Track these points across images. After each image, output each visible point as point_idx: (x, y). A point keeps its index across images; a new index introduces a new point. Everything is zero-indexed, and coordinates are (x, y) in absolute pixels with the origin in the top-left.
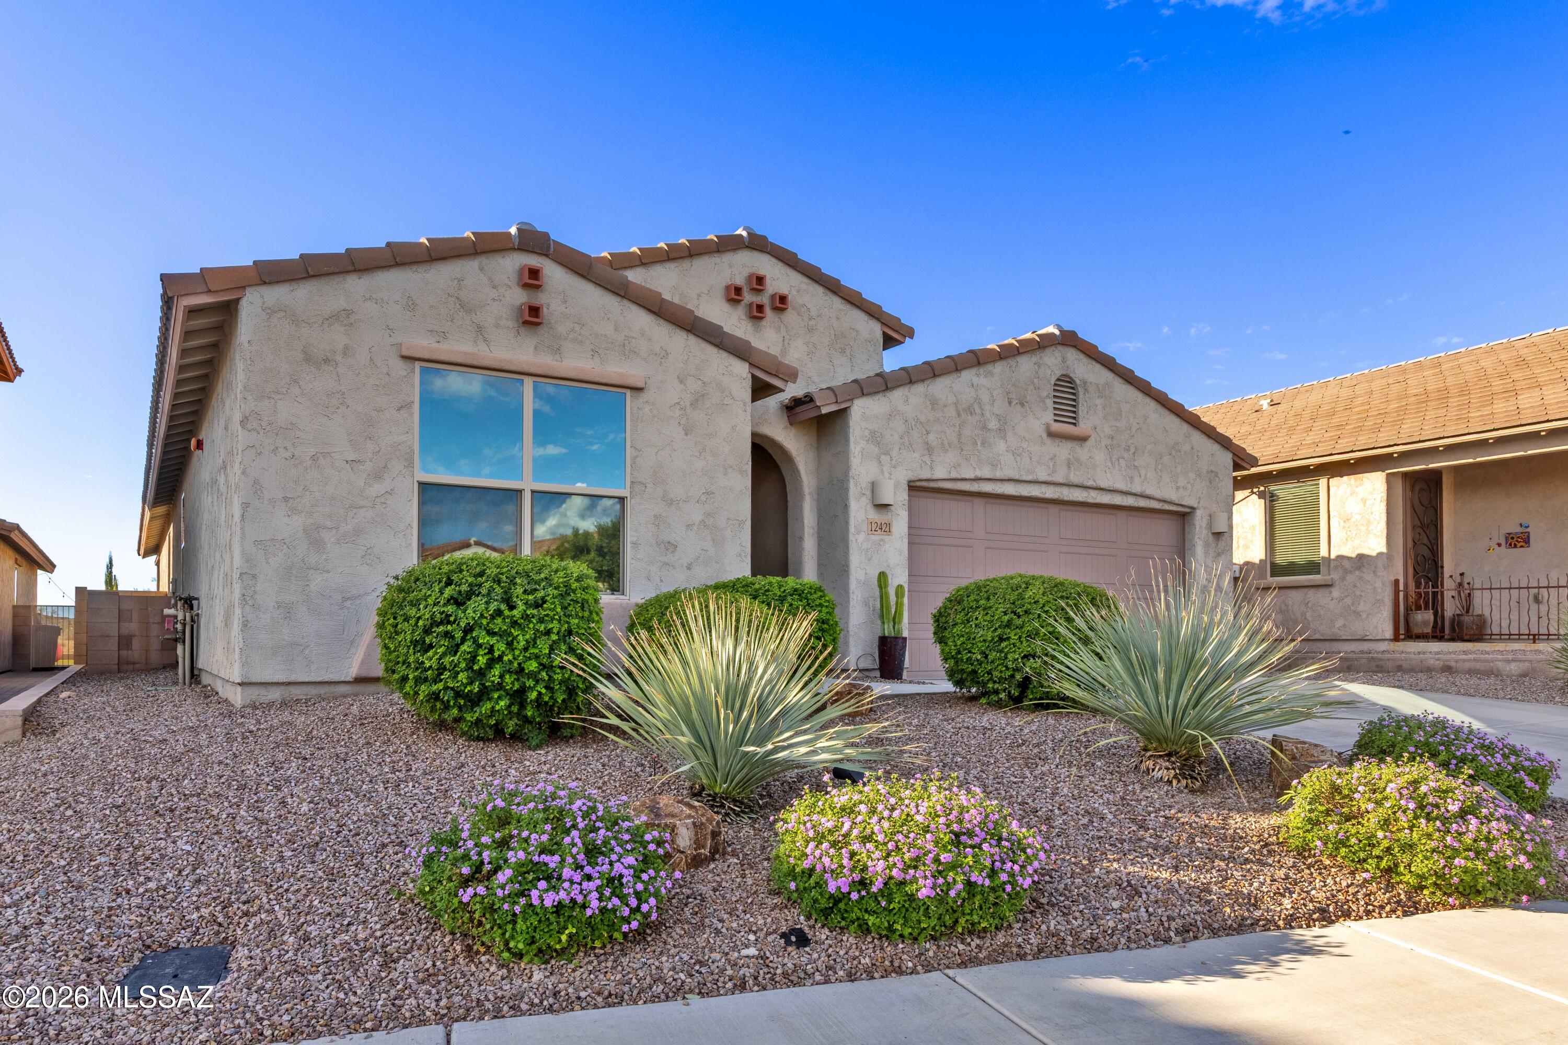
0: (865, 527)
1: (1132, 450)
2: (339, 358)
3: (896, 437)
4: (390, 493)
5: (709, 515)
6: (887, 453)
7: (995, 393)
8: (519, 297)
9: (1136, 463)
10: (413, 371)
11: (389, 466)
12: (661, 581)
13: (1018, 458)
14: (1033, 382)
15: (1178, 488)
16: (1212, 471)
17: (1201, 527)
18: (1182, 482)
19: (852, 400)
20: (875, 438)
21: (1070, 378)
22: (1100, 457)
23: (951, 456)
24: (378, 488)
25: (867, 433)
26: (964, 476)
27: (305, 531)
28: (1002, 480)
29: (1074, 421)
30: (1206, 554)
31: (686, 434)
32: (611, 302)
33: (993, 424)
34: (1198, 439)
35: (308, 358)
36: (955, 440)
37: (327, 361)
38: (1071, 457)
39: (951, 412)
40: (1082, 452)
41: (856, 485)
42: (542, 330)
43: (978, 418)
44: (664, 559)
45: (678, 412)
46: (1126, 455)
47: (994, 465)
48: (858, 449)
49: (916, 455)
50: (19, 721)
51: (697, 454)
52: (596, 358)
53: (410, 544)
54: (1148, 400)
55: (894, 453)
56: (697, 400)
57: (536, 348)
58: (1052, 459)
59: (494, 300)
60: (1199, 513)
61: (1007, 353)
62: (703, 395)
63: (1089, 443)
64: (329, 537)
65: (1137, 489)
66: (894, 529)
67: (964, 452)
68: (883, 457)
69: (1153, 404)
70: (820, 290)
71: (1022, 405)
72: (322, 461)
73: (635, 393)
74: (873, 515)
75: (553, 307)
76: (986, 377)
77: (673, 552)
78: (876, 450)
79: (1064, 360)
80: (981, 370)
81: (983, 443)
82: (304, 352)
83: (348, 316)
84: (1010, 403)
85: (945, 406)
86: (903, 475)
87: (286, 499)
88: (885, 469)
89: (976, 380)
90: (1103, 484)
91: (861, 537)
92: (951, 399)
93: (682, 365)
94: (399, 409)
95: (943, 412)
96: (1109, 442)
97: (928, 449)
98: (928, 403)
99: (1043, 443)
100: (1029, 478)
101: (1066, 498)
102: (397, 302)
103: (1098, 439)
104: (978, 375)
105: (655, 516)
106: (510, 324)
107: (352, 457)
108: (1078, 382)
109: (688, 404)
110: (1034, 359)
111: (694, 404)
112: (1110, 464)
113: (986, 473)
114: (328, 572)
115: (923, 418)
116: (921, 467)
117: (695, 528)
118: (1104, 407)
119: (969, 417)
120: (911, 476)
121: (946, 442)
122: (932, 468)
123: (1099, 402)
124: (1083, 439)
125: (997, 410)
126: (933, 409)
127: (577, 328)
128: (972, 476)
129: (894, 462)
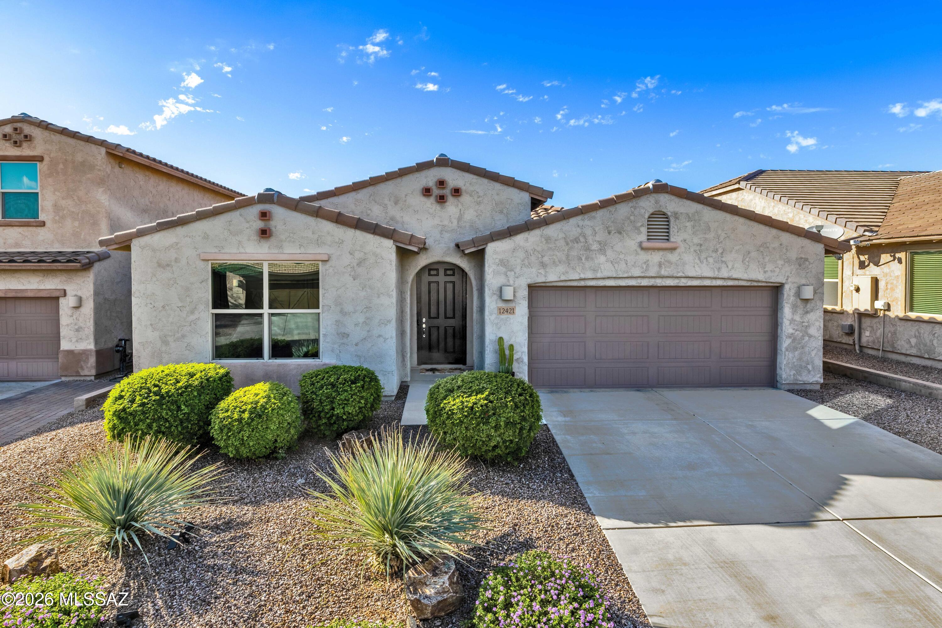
0: (496, 311)
1: (720, 251)
2: (173, 263)
3: (519, 261)
4: (199, 319)
5: (367, 318)
6: (512, 270)
7: (597, 229)
8: (260, 224)
9: (724, 259)
10: (208, 265)
11: (197, 307)
12: (340, 352)
13: (616, 265)
14: (629, 218)
15: (765, 272)
16: (802, 258)
17: (788, 295)
18: (769, 267)
19: (487, 244)
20: (503, 263)
21: (661, 211)
22: (689, 258)
23: (561, 268)
24: (192, 317)
25: (497, 261)
26: (571, 278)
27: (160, 338)
28: (604, 278)
29: (667, 238)
30: (794, 312)
31: (354, 280)
32: (311, 221)
33: (595, 247)
34: (786, 237)
35: (159, 265)
36: (564, 259)
37: (168, 265)
38: (663, 260)
39: (562, 243)
40: (673, 257)
41: (490, 290)
42: (272, 239)
43: (582, 244)
44: (341, 341)
45: (349, 270)
46: (714, 255)
47: (595, 271)
48: (491, 270)
49: (534, 270)
50: (84, 403)
51: (361, 289)
52: (302, 248)
53: (208, 341)
54: (736, 218)
55: (518, 270)
56: (361, 262)
57: (269, 247)
58: (645, 263)
59: (247, 228)
60: (787, 287)
61: (606, 204)
62: (364, 259)
63: (678, 251)
64: (170, 339)
65: (726, 275)
66: (517, 311)
67: (572, 265)
68: (509, 273)
69: (742, 220)
70: (485, 181)
71: (620, 233)
72: (167, 307)
73: (324, 263)
74: (501, 305)
75: (278, 227)
76: (589, 220)
77: (347, 338)
78: (504, 270)
79: (657, 202)
80: (586, 216)
81: (587, 259)
82: (157, 263)
83: (177, 245)
84: (609, 233)
85: (556, 240)
86: (523, 283)
87: (151, 325)
88: (510, 279)
89: (581, 223)
90: (690, 274)
91: (493, 317)
92: (561, 235)
93: (351, 246)
94: (201, 283)
95: (555, 243)
96: (698, 248)
97: (542, 266)
98: (543, 240)
99: (637, 254)
100: (626, 275)
101: (659, 285)
102: (199, 236)
103: (688, 247)
104: (583, 220)
105: (336, 321)
106: (255, 238)
107: (180, 305)
108: (669, 214)
109: (355, 265)
110: (631, 204)
111: (359, 264)
112: (698, 262)
113: (589, 275)
114: (171, 354)
115: (539, 249)
116: (537, 276)
117: (360, 325)
118: (693, 227)
119: (576, 244)
120: (530, 281)
121: (557, 260)
122: (545, 276)
123: (688, 224)
124: (673, 249)
125: (597, 238)
126: (547, 243)
127: (292, 235)
128: (578, 278)
129: (517, 275)
